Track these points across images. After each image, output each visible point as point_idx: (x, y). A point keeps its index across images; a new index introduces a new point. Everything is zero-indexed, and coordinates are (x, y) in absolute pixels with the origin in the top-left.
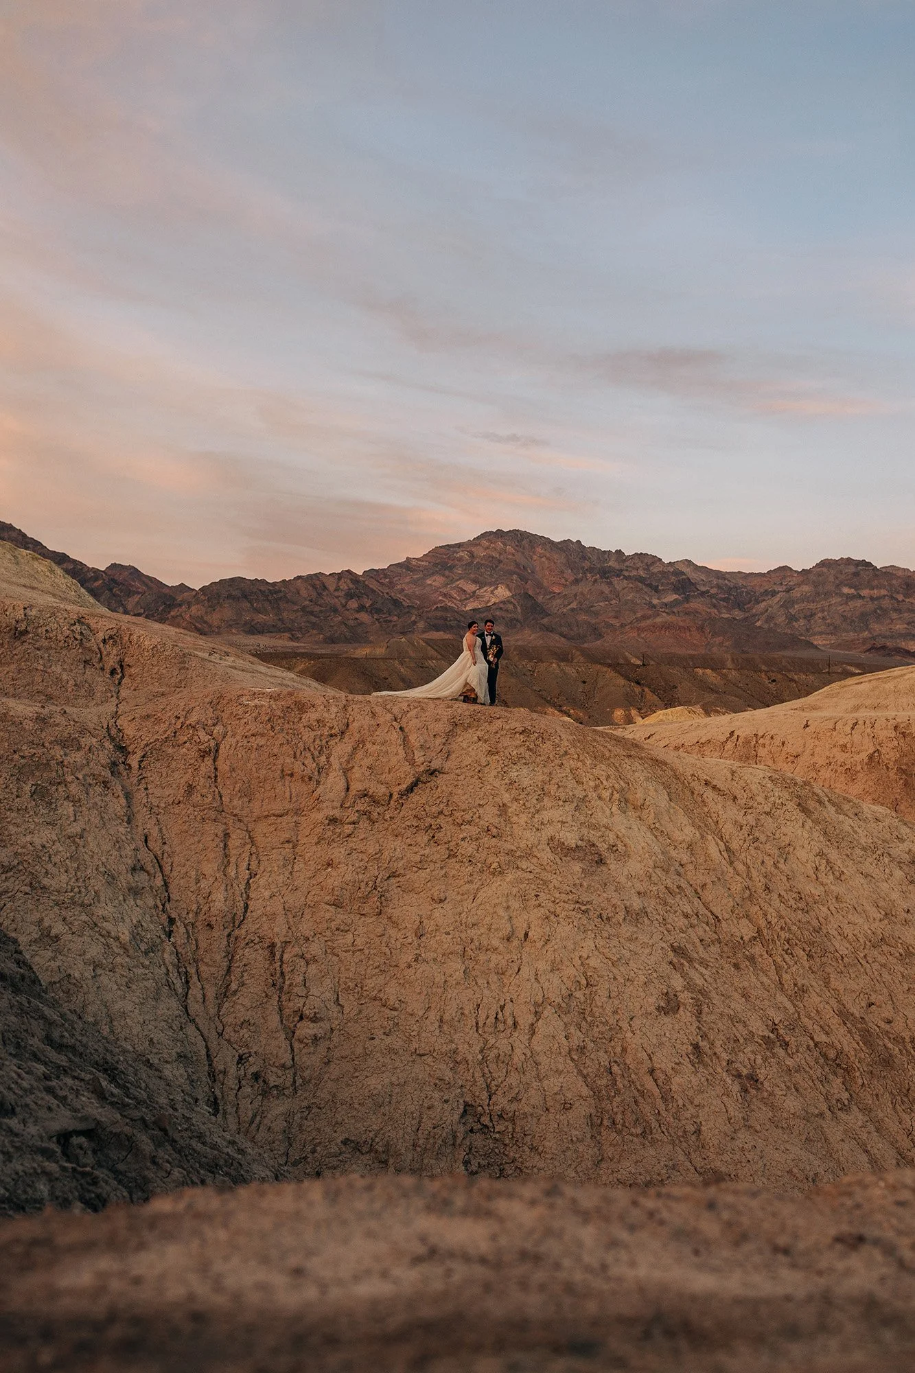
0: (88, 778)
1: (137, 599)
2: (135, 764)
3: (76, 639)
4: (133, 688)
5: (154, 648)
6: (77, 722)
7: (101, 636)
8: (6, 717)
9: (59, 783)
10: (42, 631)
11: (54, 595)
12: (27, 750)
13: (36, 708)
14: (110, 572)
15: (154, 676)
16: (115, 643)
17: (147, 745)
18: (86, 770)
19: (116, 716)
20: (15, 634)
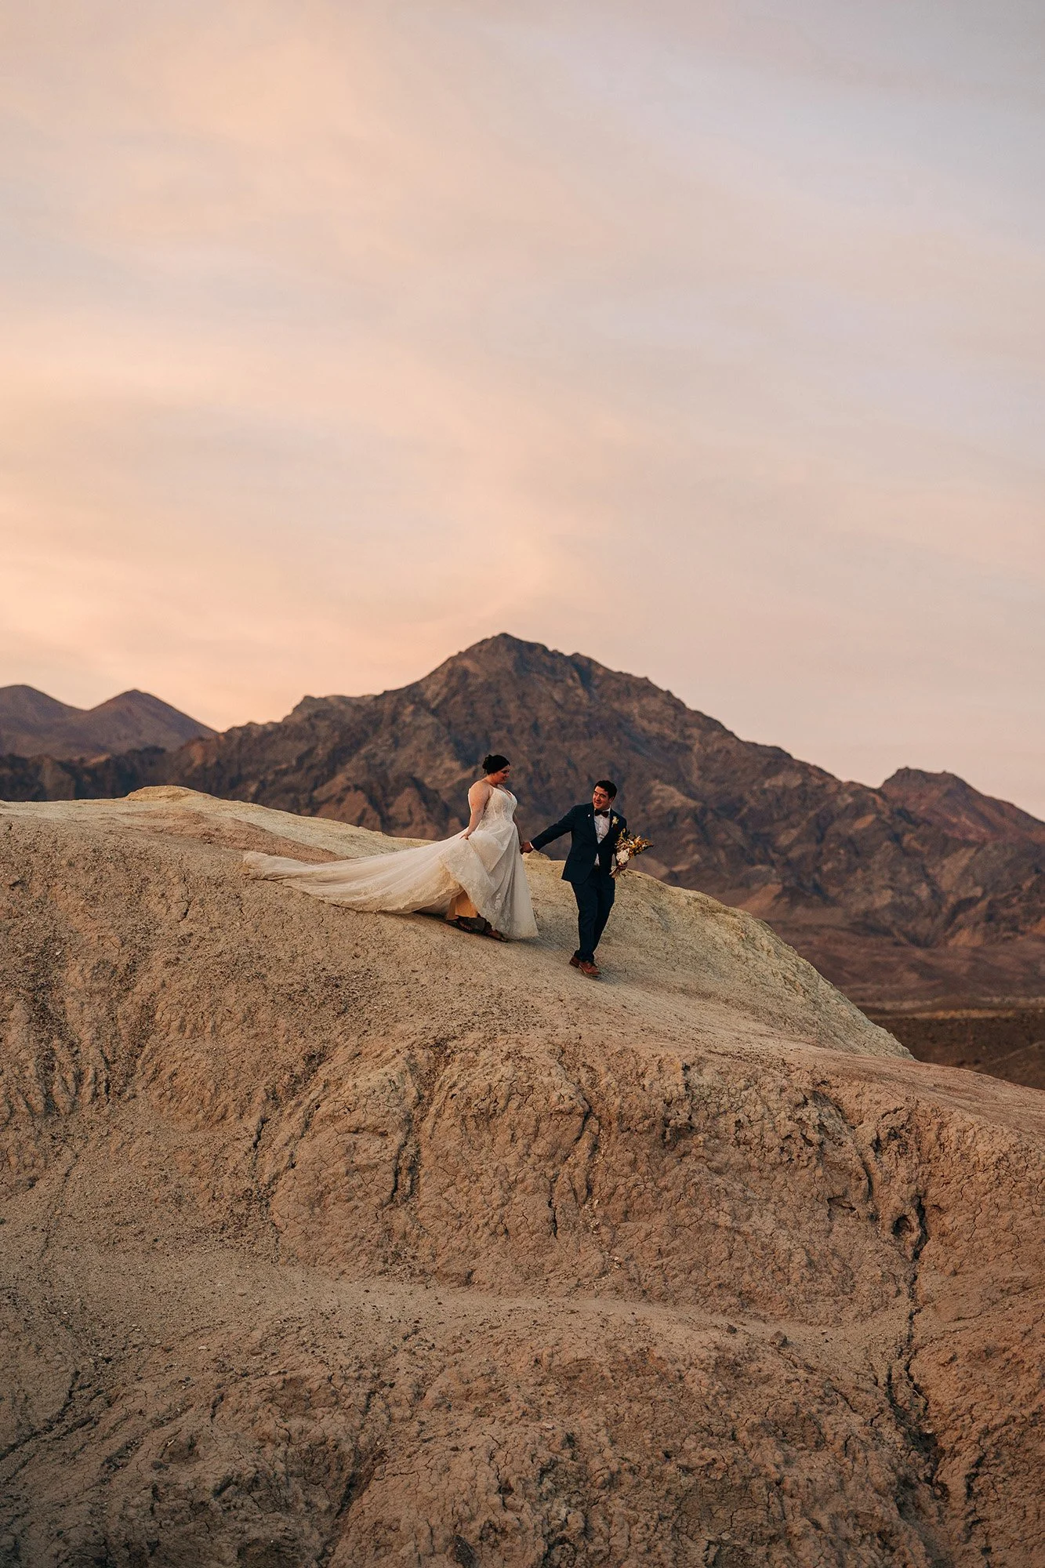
0: (842, 1524)
1: (964, 862)
2: (956, 1484)
3: (809, 1143)
4: (950, 1268)
5: (999, 1160)
6: (811, 1370)
7: (868, 1131)
8: (644, 1361)
9: (773, 1539)
10: (726, 1123)
11: (754, 1011)
12: (696, 1452)
13: (715, 1335)
14: (894, 793)
15: (1002, 1236)
16: (904, 1146)
17: (986, 1432)
18: (837, 1504)
19: (908, 1348)
20: (664, 1136)
